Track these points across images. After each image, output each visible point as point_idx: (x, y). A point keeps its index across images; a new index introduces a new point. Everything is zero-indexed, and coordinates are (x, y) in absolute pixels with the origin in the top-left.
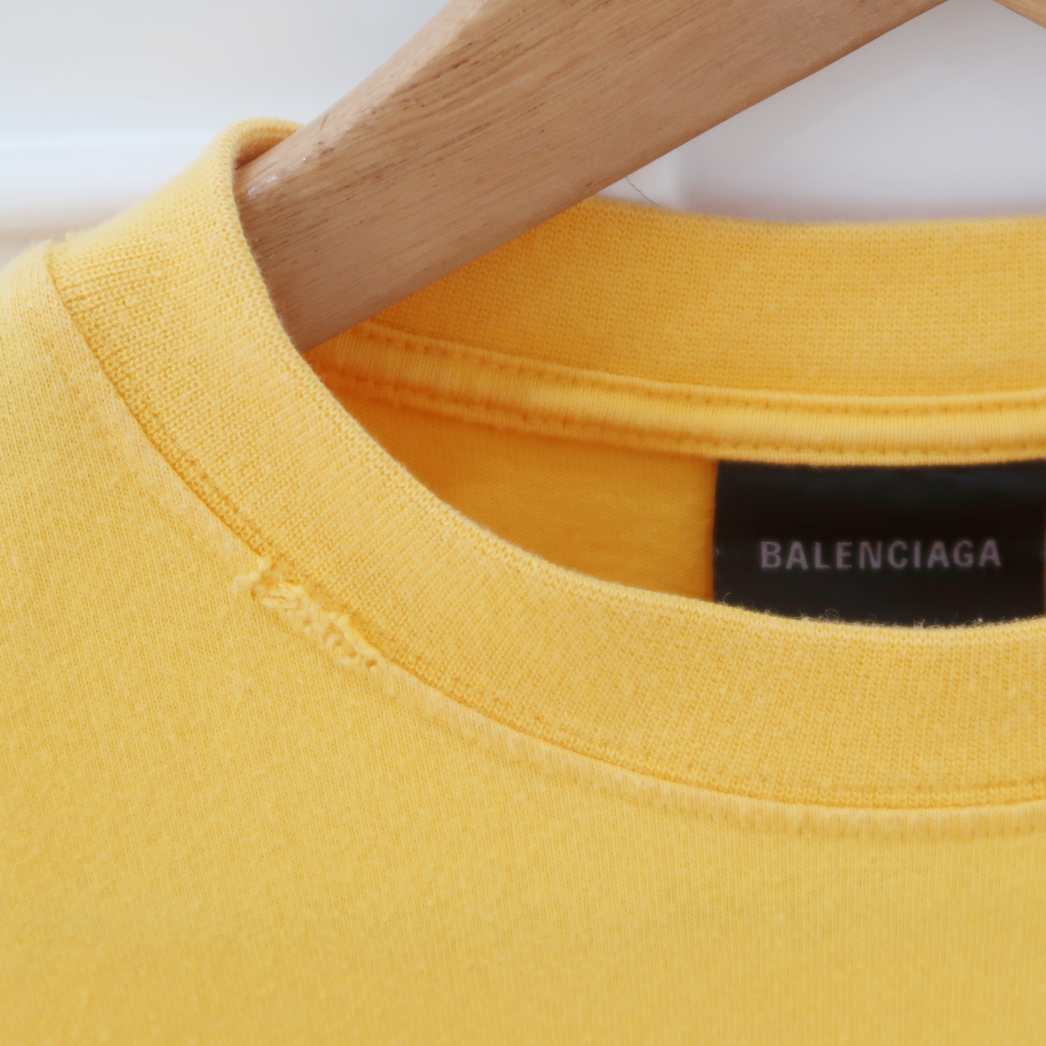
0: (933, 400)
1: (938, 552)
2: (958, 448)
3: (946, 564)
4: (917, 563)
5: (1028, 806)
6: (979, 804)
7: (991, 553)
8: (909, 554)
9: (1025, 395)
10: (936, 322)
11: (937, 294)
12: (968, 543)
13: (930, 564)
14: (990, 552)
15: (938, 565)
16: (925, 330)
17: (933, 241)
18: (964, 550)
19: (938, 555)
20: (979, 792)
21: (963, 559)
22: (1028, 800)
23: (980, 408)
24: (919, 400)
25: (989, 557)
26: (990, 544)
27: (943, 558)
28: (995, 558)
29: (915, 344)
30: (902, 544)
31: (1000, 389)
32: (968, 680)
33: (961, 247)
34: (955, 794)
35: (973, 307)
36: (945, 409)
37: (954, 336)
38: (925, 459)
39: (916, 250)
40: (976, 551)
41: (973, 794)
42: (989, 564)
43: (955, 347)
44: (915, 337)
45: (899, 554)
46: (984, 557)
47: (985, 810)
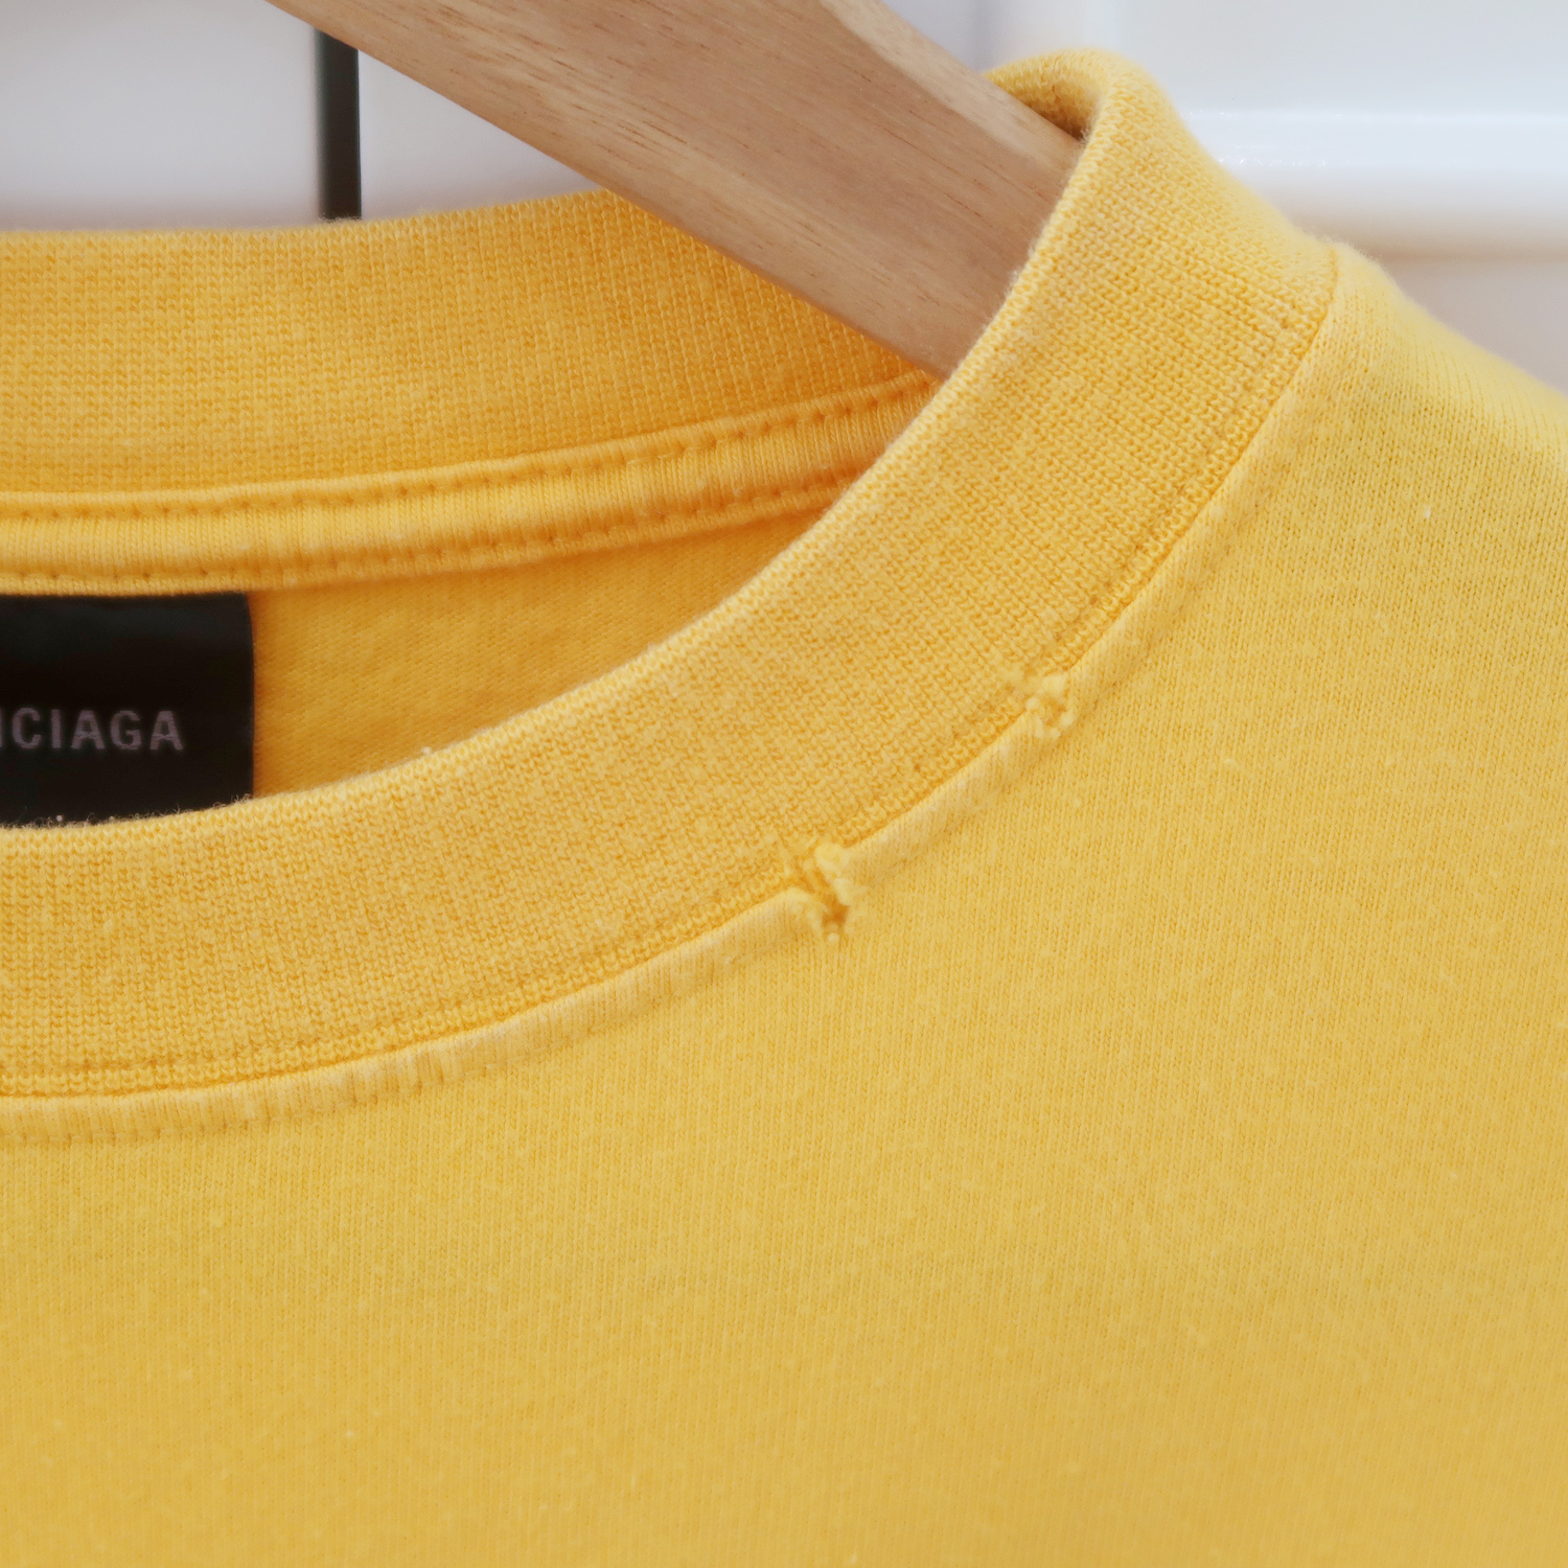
0: (61, 499)
1: (87, 728)
2: (100, 571)
3: (100, 745)
4: (57, 742)
5: (145, 1098)
6: (71, 1093)
7: (167, 730)
8: (44, 728)
9: (201, 495)
10: (64, 383)
11: (63, 341)
12: (133, 715)
13: (76, 745)
14: (165, 730)
15: (89, 744)
16: (48, 394)
17: (54, 262)
18: (127, 724)
19: (88, 731)
20: (72, 1076)
21: (128, 739)
22: (146, 1089)
23: (136, 513)
24: (41, 498)
25: (162, 737)
26: (165, 716)
27: (96, 734)
28: (174, 736)
29: (33, 414)
30: (34, 714)
31: (167, 485)
32: (39, 906)
33: (97, 272)
34: (36, 1077)
35: (119, 362)
36: (84, 513)
37: (91, 404)
38: (52, 586)
39: (29, 273)
40: (146, 727)
41: (63, 1079)
42: (167, 747)
43: (92, 420)
44: (34, 404)
45: (30, 729)
46: (157, 737)
47: (78, 1103)
